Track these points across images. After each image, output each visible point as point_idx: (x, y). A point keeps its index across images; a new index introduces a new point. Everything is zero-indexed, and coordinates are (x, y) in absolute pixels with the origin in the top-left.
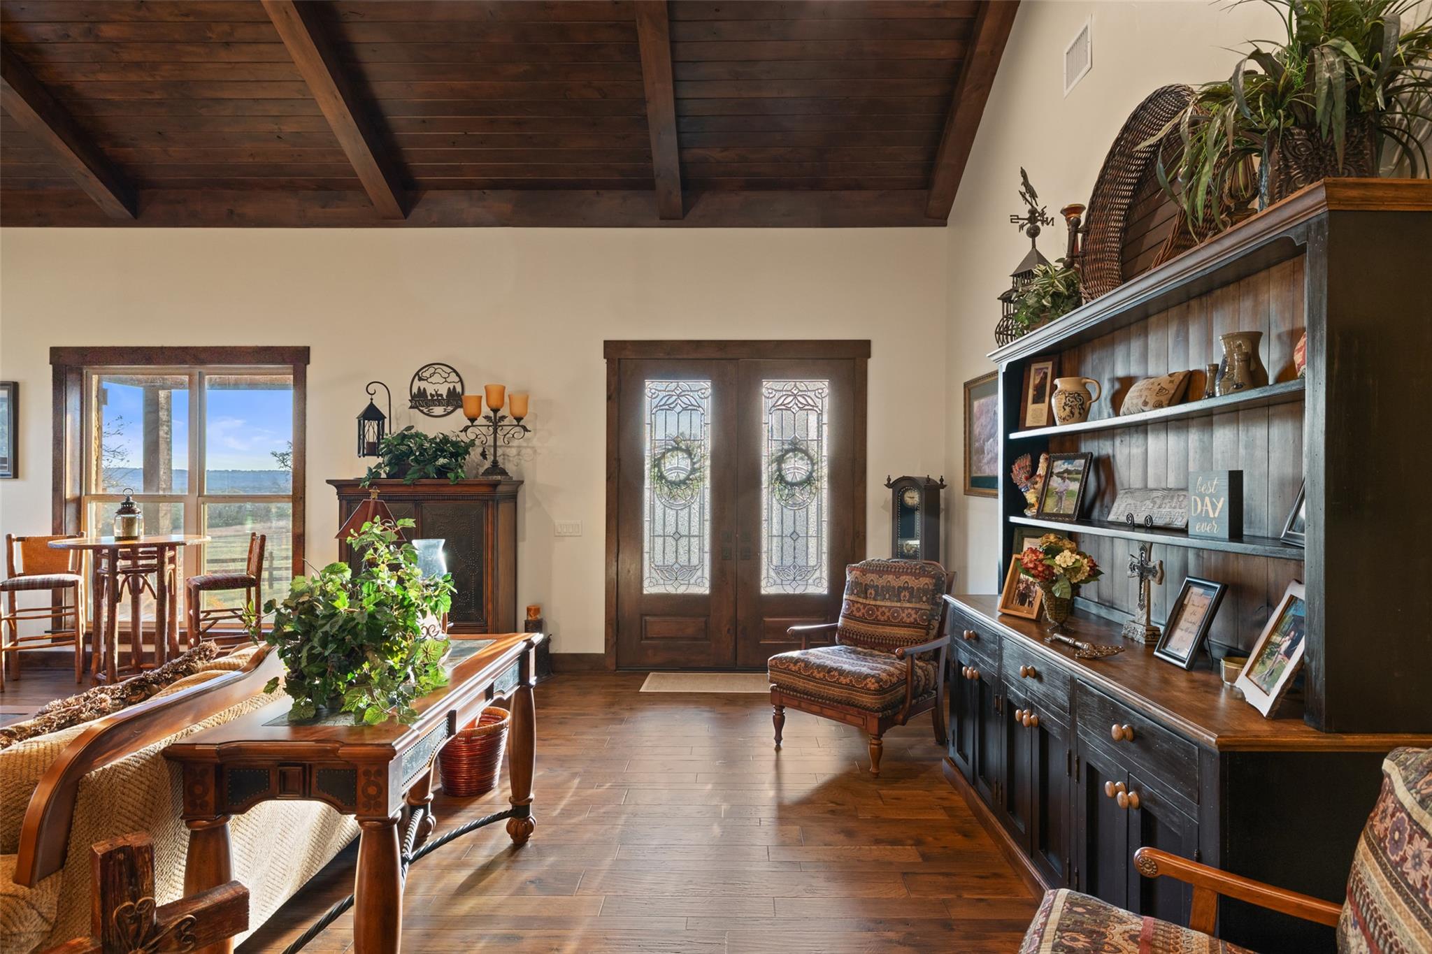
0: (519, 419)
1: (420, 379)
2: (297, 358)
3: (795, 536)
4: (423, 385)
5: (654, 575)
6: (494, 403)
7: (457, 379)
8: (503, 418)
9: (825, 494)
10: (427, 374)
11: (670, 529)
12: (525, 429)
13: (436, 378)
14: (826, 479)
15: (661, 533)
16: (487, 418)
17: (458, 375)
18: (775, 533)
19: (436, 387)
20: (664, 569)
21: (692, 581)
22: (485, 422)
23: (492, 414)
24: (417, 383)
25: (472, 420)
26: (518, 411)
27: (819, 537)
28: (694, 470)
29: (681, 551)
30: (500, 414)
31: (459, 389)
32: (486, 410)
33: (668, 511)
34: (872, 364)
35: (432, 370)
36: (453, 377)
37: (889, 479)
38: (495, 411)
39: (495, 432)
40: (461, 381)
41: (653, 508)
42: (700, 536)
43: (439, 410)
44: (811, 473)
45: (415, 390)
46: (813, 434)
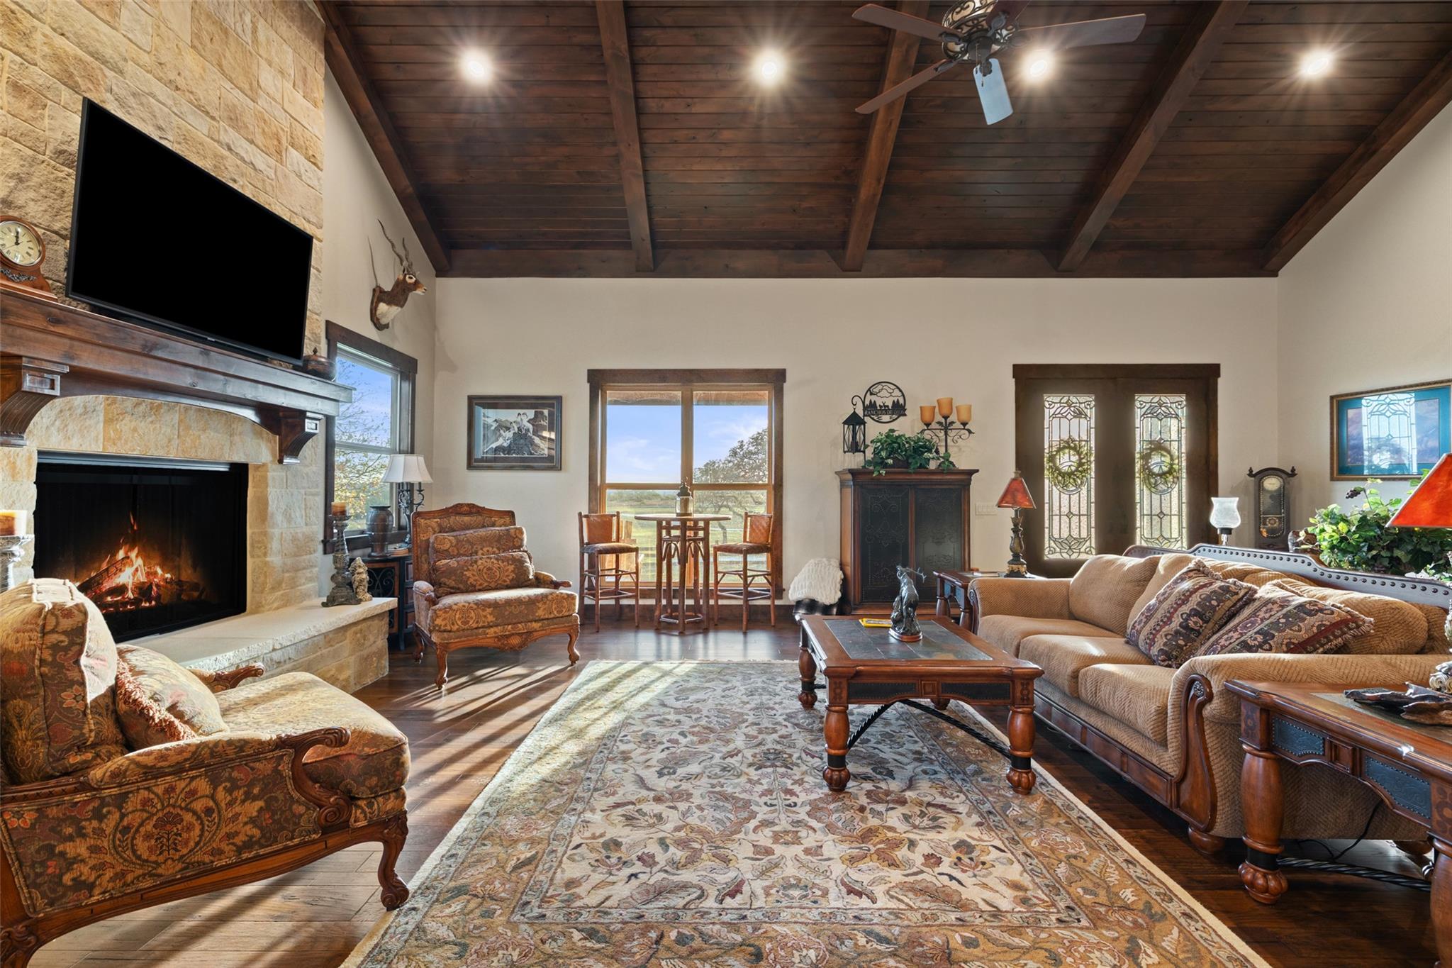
0: (964, 424)
1: (871, 394)
2: (776, 379)
3: (1161, 515)
4: (873, 398)
5: (1053, 544)
6: (945, 412)
7: (900, 394)
8: (952, 423)
9: (1184, 482)
10: (876, 390)
11: (1065, 510)
12: (970, 432)
13: (884, 393)
14: (1184, 471)
15: (1058, 512)
16: (940, 423)
17: (900, 391)
18: (1145, 512)
19: (884, 400)
20: (1060, 542)
21: (1082, 550)
22: (938, 426)
23: (943, 421)
24: (869, 398)
25: (928, 425)
26: (964, 417)
27: (1180, 515)
28: (1080, 464)
29: (1073, 526)
30: (949, 420)
31: (901, 401)
32: (939, 418)
33: (1062, 495)
34: (1221, 382)
35: (880, 387)
36: (897, 392)
37: (1251, 470)
38: (946, 418)
39: (946, 434)
40: (903, 395)
41: (1051, 493)
42: (1088, 515)
43: (886, 418)
44: (1171, 465)
45: (867, 402)
46: (1174, 436)
